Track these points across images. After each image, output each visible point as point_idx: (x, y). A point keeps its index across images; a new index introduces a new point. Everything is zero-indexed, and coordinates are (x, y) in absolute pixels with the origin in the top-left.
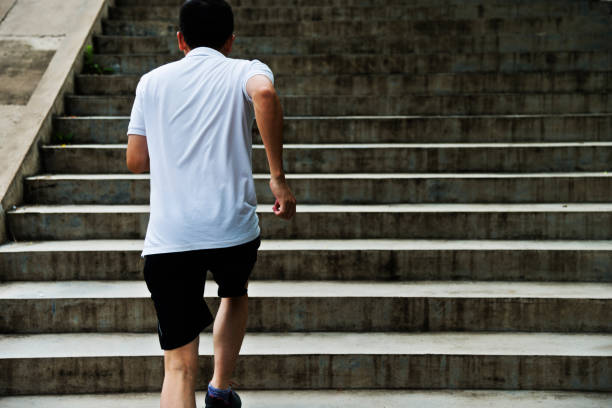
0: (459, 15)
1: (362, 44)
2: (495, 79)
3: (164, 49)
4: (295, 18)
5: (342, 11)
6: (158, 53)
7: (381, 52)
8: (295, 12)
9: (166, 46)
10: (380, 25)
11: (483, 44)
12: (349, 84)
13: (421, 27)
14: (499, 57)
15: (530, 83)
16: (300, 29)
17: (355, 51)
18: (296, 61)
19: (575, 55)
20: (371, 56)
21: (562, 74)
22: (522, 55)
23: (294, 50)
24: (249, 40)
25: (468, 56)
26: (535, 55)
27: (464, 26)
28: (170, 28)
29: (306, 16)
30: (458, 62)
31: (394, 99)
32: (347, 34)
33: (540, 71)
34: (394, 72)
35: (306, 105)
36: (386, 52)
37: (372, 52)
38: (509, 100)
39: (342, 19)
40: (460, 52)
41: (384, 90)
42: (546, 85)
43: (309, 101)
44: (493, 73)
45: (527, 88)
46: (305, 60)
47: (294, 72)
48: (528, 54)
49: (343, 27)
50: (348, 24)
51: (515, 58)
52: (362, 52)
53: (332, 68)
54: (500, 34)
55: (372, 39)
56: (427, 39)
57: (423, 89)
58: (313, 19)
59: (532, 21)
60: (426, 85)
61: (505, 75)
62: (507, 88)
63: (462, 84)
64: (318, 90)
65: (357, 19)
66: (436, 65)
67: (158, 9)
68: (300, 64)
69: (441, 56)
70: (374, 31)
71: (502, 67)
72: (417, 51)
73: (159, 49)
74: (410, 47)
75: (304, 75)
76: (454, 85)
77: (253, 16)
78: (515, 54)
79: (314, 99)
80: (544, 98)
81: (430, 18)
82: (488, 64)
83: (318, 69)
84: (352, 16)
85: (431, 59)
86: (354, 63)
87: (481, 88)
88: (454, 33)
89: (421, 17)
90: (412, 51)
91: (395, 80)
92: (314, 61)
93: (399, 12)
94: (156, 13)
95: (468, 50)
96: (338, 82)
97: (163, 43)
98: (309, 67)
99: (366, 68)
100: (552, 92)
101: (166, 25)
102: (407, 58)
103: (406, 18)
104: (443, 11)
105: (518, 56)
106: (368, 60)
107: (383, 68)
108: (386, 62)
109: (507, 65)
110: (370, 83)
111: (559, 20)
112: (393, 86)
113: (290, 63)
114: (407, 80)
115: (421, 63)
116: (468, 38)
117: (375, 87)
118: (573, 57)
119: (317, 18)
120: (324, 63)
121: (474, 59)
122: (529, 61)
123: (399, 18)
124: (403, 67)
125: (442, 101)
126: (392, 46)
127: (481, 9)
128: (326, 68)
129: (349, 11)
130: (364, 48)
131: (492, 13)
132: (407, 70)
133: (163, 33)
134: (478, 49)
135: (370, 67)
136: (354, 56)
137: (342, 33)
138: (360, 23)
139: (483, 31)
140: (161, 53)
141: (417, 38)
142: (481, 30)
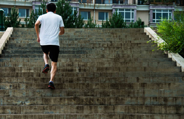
0: (129, 81)
1: (88, 92)
2: (142, 108)
3: (7, 95)
4: (62, 82)
5: (81, 79)
6: (4, 96)
7: (96, 96)
8: (62, 79)
9: (8, 93)
10: (96, 84)
11: (138, 93)
12: (82, 109)
13: (113, 86)
14: (144, 99)
15: (156, 110)
16: (64, 86)
17: (86, 95)
18: (61, 99)
19: (176, 99)
20: (92, 97)
21: (170, 106)
22: (153, 98)
23: (60, 95)
24: (42, 90)
25: (131, 98)
26: (159, 98)
27: (131, 86)
28: (10, 86)
29: (67, 81)
30: (128, 100)
31: (100, 115)
32: (83, 88)
33: (161, 105)
34: (101, 104)
35: (64, 117)
36: (98, 96)
37: (93, 96)
38: (147, 116)
39: (81, 82)
40: (129, 96)
41: (96, 112)
42: (163, 110)
43: (65, 116)
44: (142, 105)
45: (155, 112)
46: (64, 99)
47: (60, 104)
48: (156, 98)
49: (81, 85)
50: (83, 84)
51: (151, 99)
52: (88, 95)
53: (76, 102)
54: (145, 90)
55: (93, 91)
56: (115, 91)
57: (112, 111)
58: (69, 82)
59: (158, 84)
60: (114, 110)
61: (147, 106)
62: (147, 111)
63: (129, 109)
64: (69, 111)
65: (87, 82)
66: (119, 101)
67: (7, 78)
68: (63, 101)
69: (120, 98)
70: (94, 87)
71: (146, 103)
72: (111, 95)
73: (5, 94)
74: (108, 94)
75: (64, 105)
76: (125, 110)
77: (45, 81)
78: (151, 98)
79: (67, 115)
80: (162, 116)
81: (117, 82)
82: (140, 101)
83: (70, 103)
84: (85, 81)
85: (116, 99)
86: (84, 100)
87: (136, 111)
88: (127, 88)
89: (113, 82)
90: (109, 96)
91: (101, 107)
92: (68, 99)
93: (104, 80)
94: (5, 80)
95: (132, 95)
96: (77, 108)
97: (7, 92)
98: (66, 102)
99: (90, 102)
100: (166, 113)
101: (9, 84)
102: (106, 98)
103: (107, 82)
104: (122, 80)
105: (152, 98)
106: (91, 99)
107: (96, 102)
108: (98, 100)
109: (148, 102)
110: (91, 108)
111: (169, 84)
112: (100, 109)
113: (59, 100)
114: (106, 108)
115: (112, 101)
116: (132, 90)
117: (93, 110)
118: (174, 99)
119: (71, 81)
120: (73, 100)
121: (134, 99)
122: (157, 101)
123: (104, 82)
124: (105, 102)
125: (120, 116)
126: (101, 93)
127: (138, 79)
128: (73, 102)
129: (84, 79)
130: (89, 94)
131: (142, 80)
132: (106, 103)
133: (8, 88)
134: (136, 95)
135: (91, 101)
136: (85, 97)
137: (81, 88)
138: (88, 84)
139: (139, 87)
140: (6, 96)
141: (111, 90)
142: (137, 87)
